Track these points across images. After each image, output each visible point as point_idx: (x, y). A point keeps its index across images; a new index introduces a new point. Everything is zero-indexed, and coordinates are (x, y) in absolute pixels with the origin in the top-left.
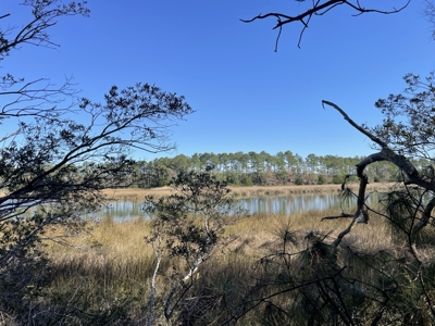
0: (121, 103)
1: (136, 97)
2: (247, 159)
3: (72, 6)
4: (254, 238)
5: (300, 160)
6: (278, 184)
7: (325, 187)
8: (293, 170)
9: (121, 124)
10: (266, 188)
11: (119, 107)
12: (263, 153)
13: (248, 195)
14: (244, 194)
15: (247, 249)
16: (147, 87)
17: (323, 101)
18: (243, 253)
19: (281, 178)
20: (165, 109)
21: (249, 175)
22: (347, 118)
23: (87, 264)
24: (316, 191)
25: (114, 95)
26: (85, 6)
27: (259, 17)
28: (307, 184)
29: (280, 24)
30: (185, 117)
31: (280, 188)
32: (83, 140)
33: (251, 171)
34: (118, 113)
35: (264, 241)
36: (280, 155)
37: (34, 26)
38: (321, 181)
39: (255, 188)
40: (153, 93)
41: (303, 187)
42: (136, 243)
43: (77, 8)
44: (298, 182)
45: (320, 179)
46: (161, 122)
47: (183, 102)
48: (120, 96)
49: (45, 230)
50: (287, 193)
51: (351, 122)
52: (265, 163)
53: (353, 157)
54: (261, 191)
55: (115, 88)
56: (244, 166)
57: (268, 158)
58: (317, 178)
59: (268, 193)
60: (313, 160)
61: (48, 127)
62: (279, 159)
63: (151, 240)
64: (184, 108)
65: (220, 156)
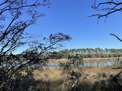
0: (53, 38)
1: (57, 36)
2: (86, 50)
3: (41, 15)
4: (90, 74)
5: (103, 50)
6: (96, 57)
7: (111, 58)
8: (101, 53)
9: (53, 43)
10: (92, 59)
11: (52, 39)
12: (91, 48)
13: (87, 61)
14: (86, 61)
15: (88, 77)
16: (60, 33)
17: (110, 34)
18: (87, 78)
19: (97, 56)
20: (65, 39)
21: (87, 55)
22: (118, 39)
23: (43, 80)
24: (108, 60)
25: (51, 36)
26: (44, 14)
27: (93, 16)
28: (105, 57)
29: (99, 17)
30: (70, 41)
31: (97, 59)
32: (45, 48)
33: (87, 54)
34: (52, 40)
35: (93, 75)
36: (96, 49)
37: (33, 21)
38: (110, 56)
39: (89, 59)
40: (61, 35)
41: (104, 58)
42: (55, 75)
43: (42, 15)
44: (102, 57)
45: (109, 56)
46: (64, 42)
47: (69, 37)
48: (53, 36)
49: (34, 71)
50: (99, 60)
51: (120, 40)
52: (92, 51)
53: (120, 49)
54: (91, 60)
55: (52, 34)
56: (85, 52)
57: (93, 50)
58: (108, 56)
59: (93, 60)
60: (107, 50)
61: (35, 44)
62: (96, 50)
63: (62, 75)
64: (70, 38)
65: (78, 50)
